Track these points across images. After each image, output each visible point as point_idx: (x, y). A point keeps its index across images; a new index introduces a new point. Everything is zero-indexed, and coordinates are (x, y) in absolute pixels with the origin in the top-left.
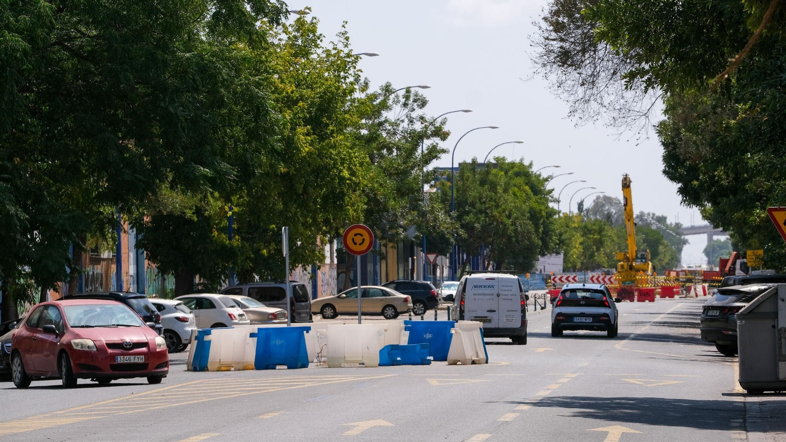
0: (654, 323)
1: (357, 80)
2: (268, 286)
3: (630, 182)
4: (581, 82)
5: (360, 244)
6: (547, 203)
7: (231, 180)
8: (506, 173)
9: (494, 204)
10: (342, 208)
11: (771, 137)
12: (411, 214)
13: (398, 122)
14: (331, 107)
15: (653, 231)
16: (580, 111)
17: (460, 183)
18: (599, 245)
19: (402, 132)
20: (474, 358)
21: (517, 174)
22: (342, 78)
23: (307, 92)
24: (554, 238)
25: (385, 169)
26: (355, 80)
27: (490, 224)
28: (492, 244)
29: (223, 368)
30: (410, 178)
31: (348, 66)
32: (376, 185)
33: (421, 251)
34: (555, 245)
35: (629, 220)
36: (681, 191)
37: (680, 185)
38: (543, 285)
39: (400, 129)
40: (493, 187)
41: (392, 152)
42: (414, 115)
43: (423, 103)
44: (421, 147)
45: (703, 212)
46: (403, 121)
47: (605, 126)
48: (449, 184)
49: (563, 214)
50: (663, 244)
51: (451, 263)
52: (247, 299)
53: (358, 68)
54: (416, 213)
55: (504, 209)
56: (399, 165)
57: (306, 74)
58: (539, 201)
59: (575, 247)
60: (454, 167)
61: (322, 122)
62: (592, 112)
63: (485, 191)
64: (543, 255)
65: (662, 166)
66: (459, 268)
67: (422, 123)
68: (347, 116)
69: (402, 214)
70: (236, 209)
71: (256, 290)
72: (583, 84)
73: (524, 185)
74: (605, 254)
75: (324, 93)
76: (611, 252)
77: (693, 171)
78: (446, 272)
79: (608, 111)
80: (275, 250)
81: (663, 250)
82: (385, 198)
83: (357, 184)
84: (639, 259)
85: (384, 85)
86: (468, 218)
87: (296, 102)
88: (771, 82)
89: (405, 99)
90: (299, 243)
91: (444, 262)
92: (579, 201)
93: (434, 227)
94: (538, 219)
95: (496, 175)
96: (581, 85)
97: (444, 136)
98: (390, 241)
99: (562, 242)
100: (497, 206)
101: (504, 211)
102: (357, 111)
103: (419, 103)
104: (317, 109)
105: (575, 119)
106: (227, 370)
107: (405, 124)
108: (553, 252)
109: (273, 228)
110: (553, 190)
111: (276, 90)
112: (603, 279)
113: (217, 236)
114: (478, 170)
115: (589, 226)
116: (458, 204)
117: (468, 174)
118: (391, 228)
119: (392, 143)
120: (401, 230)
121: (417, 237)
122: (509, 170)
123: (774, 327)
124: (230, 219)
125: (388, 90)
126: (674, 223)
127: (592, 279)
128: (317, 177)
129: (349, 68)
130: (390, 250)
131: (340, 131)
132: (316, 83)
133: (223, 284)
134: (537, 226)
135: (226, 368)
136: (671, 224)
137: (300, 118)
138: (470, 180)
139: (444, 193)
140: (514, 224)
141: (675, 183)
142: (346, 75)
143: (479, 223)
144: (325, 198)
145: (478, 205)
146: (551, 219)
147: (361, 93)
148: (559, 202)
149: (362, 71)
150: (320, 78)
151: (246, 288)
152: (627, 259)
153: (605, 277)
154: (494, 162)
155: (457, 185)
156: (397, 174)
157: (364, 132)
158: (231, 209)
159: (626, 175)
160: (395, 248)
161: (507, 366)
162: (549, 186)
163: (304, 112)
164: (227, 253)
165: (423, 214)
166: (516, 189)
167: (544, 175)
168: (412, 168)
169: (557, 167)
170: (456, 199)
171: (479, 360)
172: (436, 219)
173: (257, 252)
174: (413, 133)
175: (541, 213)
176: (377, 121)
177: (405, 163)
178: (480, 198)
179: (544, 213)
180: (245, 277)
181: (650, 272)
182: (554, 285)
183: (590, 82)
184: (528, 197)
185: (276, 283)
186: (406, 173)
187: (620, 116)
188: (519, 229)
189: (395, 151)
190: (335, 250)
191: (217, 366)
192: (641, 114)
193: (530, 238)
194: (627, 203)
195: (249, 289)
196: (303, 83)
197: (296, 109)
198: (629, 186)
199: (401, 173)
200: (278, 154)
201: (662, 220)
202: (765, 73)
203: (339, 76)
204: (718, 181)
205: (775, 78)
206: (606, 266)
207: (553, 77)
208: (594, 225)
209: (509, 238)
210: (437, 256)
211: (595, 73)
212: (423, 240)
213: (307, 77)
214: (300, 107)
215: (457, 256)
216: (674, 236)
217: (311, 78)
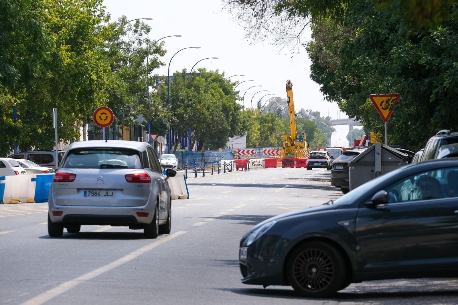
0: (305, 179)
1: (102, 14)
2: (42, 153)
3: (292, 86)
4: (254, 14)
5: (105, 120)
6: (235, 100)
7: (16, 80)
8: (206, 80)
9: (197, 100)
10: (92, 100)
11: (367, 46)
12: (139, 106)
13: (131, 43)
14: (85, 32)
15: (310, 122)
16: (253, 34)
17: (174, 87)
18: (272, 131)
19: (133, 50)
20: (180, 195)
21: (214, 80)
22: (92, 12)
23: (68, 21)
24: (239, 124)
25: (122, 75)
26: (101, 14)
27: (195, 115)
28: (196, 129)
29: (13, 202)
30: (139, 81)
31: (96, 4)
32: (115, 86)
33: (147, 133)
34: (240, 130)
35: (291, 112)
36: (323, 90)
37: (322, 85)
38: (231, 157)
39: (132, 47)
40: (197, 89)
41: (127, 64)
42: (142, 38)
43: (148, 31)
44: (146, 60)
45: (340, 105)
46: (134, 42)
47: (270, 44)
48: (166, 87)
49: (247, 109)
50: (317, 131)
51: (167, 142)
52: (27, 161)
53: (103, 5)
54: (143, 105)
55: (204, 104)
56: (131, 72)
57: (68, 9)
58: (229, 99)
59: (255, 132)
60: (170, 75)
61: (78, 42)
62: (261, 35)
63: (191, 91)
64: (232, 137)
65: (310, 73)
66: (173, 146)
67: (147, 44)
68: (96, 38)
69: (133, 107)
70: (19, 101)
71: (33, 156)
72: (255, 16)
73: (218, 88)
74: (276, 137)
75: (80, 22)
76: (280, 135)
77: (331, 76)
78: (164, 148)
79: (272, 34)
80: (46, 129)
81: (317, 135)
82: (121, 94)
83: (102, 85)
84: (298, 139)
85: (121, 17)
86: (180, 110)
87: (60, 28)
88: (367, 12)
89: (135, 27)
90: (62, 125)
91: (163, 140)
92: (258, 101)
93: (156, 115)
94: (228, 112)
95: (199, 81)
96: (255, 17)
97: (162, 53)
98: (125, 125)
99: (245, 128)
100: (200, 102)
101: (204, 105)
102: (103, 34)
103: (145, 30)
104: (75, 33)
105: (250, 40)
106: (16, 203)
107: (136, 45)
108: (239, 134)
109: (45, 114)
110: (239, 92)
111: (47, 20)
112: (272, 152)
113: (6, 119)
114: (187, 77)
115: (264, 117)
116: (173, 100)
117: (179, 80)
118: (126, 116)
119: (126, 57)
120: (132, 118)
121: (143, 123)
122: (208, 78)
123: (372, 171)
124: (15, 108)
125: (124, 21)
126: (325, 117)
127: (264, 152)
128: (74, 80)
129: (97, 5)
130: (125, 131)
131: (91, 49)
132: (75, 15)
133: (11, 152)
134: (227, 117)
135: (15, 202)
136: (323, 117)
137: (63, 39)
138: (181, 84)
139: (163, 93)
140: (211, 114)
141: (318, 84)
142: (95, 10)
143: (187, 114)
144: (81, 94)
145: (186, 101)
146: (237, 112)
147: (105, 23)
148: (243, 100)
149: (106, 8)
150: (77, 11)
151: (26, 155)
152: (290, 139)
153: (273, 151)
154: (198, 72)
155: (172, 87)
156: (130, 78)
157: (107, 49)
158: (15, 101)
159: (289, 81)
160: (128, 130)
161: (201, 200)
162: (236, 89)
163: (66, 35)
164: (13, 131)
165: (148, 107)
166: (213, 90)
167: (233, 81)
168: (140, 74)
169: (242, 75)
170: (171, 98)
171: (183, 197)
172: (156, 110)
173: (34, 131)
174: (140, 51)
175: (230, 107)
176: (116, 42)
177: (135, 71)
178: (188, 97)
179: (232, 108)
180: (25, 148)
181: (305, 149)
182: (238, 156)
183: (260, 15)
184: (221, 97)
185: (47, 151)
186: (136, 77)
187: (280, 37)
188: (215, 118)
189: (129, 63)
190: (87, 131)
191: (9, 200)
192: (295, 36)
193: (223, 124)
194: (289, 100)
195: (28, 155)
196: (65, 15)
197: (61, 33)
198: (291, 89)
199: (133, 78)
200: (49, 64)
201: (317, 114)
202: (363, 6)
203: (90, 10)
204: (347, 83)
205: (369, 9)
206: (277, 146)
207: (235, 11)
208: (268, 116)
209: (208, 125)
210: (158, 136)
211: (264, 9)
212: (148, 126)
213: (68, 11)
214: (63, 31)
215: (172, 137)
216: (325, 126)
217: (71, 12)
